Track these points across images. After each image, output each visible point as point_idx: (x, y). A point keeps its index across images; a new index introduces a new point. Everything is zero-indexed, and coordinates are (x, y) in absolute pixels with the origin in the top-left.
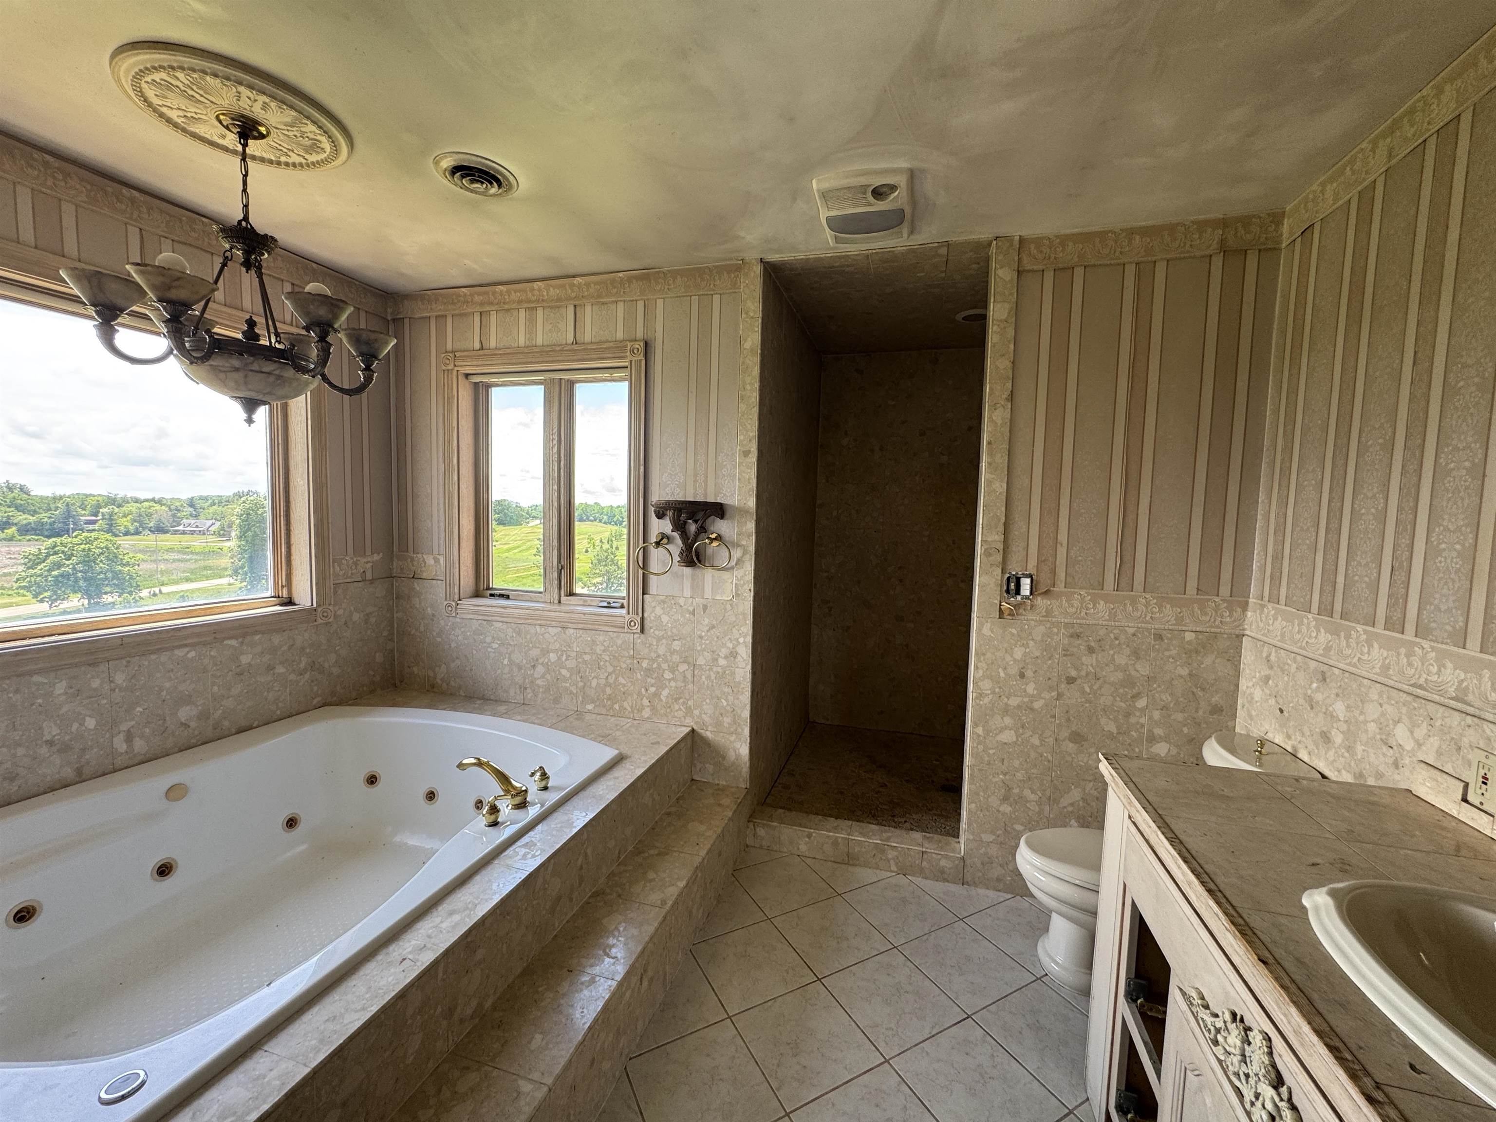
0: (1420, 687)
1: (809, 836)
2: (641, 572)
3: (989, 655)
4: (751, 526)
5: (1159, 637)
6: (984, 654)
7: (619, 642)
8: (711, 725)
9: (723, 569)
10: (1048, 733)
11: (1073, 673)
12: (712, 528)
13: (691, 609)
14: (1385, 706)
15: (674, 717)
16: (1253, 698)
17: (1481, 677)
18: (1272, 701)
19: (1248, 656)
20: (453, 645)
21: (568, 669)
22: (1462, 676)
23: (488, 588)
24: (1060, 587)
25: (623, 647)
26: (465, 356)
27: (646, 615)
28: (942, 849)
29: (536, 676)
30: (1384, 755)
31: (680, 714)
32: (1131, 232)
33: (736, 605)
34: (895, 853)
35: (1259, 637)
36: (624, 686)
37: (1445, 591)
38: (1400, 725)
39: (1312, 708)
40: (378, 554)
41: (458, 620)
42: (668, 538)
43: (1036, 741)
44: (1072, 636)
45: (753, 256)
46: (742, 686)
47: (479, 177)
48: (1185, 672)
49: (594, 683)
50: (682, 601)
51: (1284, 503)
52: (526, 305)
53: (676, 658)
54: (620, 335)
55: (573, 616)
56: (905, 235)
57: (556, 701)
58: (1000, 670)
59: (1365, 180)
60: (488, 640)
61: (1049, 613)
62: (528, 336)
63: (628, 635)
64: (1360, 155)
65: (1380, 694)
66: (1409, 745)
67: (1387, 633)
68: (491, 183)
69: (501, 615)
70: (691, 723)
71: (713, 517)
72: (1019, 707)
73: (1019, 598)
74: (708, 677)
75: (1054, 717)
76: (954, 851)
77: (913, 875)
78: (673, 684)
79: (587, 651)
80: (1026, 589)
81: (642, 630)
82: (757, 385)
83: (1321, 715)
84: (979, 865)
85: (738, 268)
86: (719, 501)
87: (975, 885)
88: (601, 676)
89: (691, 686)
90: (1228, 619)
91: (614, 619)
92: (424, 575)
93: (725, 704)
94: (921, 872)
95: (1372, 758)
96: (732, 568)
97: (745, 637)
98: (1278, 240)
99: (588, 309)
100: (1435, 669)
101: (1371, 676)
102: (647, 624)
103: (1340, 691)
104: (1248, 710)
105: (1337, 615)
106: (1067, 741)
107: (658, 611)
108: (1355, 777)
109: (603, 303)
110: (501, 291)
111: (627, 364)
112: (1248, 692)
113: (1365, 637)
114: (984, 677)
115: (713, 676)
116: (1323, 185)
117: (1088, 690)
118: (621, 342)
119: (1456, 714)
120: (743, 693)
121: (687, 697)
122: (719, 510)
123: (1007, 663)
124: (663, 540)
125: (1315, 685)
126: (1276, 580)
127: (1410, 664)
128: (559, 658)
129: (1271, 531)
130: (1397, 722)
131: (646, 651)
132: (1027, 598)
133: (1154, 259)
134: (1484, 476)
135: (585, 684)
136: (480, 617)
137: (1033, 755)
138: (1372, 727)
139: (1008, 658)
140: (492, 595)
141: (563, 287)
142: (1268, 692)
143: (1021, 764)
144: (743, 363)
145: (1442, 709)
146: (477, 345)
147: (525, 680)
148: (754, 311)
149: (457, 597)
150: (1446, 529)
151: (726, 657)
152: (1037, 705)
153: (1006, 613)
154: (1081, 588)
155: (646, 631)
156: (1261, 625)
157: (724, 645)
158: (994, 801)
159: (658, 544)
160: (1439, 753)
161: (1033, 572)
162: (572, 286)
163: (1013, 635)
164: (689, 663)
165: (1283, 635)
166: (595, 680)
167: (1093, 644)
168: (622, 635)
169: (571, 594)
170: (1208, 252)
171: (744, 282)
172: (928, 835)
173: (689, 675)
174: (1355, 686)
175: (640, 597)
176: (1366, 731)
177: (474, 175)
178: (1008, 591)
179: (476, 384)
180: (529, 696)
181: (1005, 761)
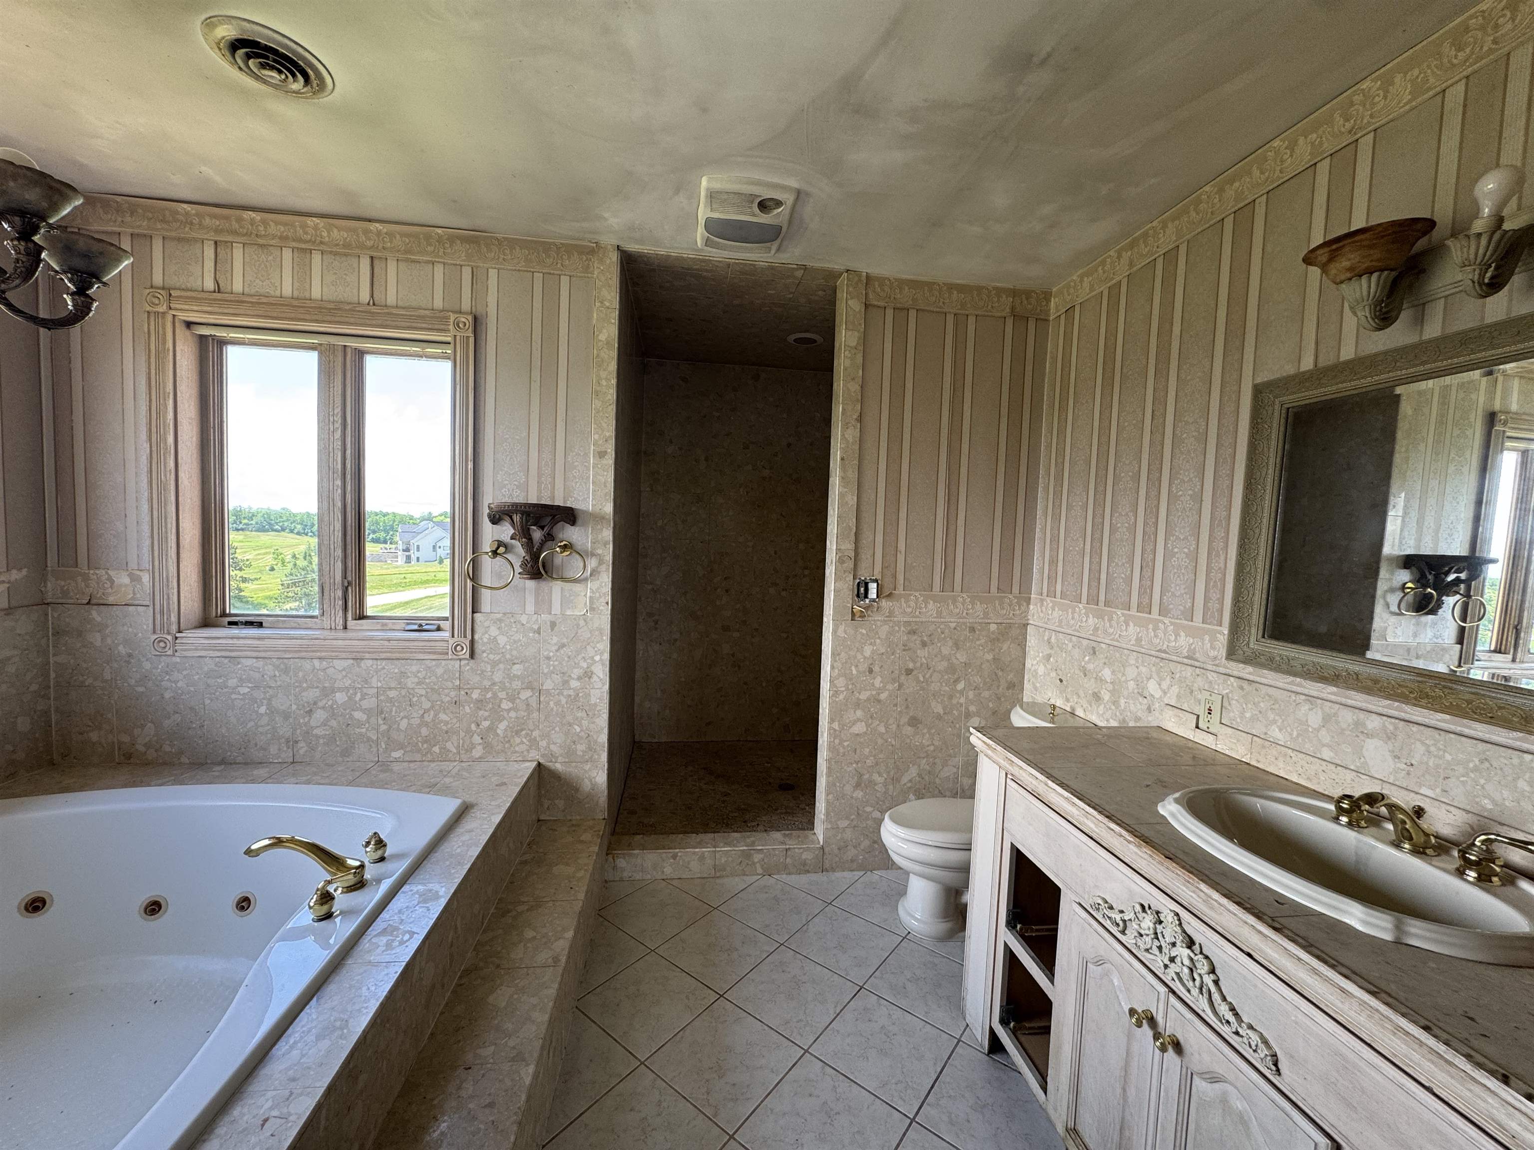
0: (1165, 652)
1: (675, 857)
2: (469, 584)
3: (843, 654)
4: (607, 534)
5: (972, 630)
6: (839, 655)
7: (440, 671)
8: (561, 755)
9: (576, 581)
10: (891, 721)
11: (911, 666)
12: (561, 536)
13: (536, 627)
14: (1141, 668)
15: (516, 752)
16: (1037, 673)
17: (1203, 640)
18: (1053, 674)
19: (1032, 640)
20: (167, 695)
21: (364, 711)
22: (1191, 641)
23: (224, 614)
24: (900, 590)
25: (446, 677)
26: (187, 297)
27: (476, 637)
28: (803, 843)
29: (313, 723)
30: (1141, 704)
31: (523, 747)
32: (951, 287)
33: (591, 620)
34: (761, 856)
35: (1040, 624)
36: (446, 723)
37: (1178, 582)
38: (1152, 680)
39: (1085, 676)
40: (20, 569)
41: (178, 660)
42: (506, 546)
43: (882, 729)
44: (909, 633)
45: (609, 240)
46: (598, 708)
47: (275, 61)
48: (989, 657)
49: (404, 724)
50: (524, 619)
51: (1057, 518)
52: (294, 244)
53: (517, 684)
54: (438, 303)
55: (372, 643)
56: (773, 252)
57: (346, 753)
58: (853, 668)
59: (1113, 279)
60: (232, 682)
61: (891, 614)
62: (296, 285)
63: (452, 662)
64: (1109, 260)
65: (1137, 660)
66: (1158, 694)
67: (1139, 614)
68: (294, 75)
69: (255, 649)
70: (536, 756)
71: (562, 523)
72: (868, 700)
73: (867, 601)
74: (558, 703)
75: (896, 705)
76: (813, 842)
77: (778, 873)
78: (513, 714)
79: (393, 685)
80: (873, 594)
81: (472, 655)
82: (614, 382)
83: (1093, 680)
84: (836, 851)
85: (593, 250)
86: (568, 505)
87: (833, 870)
88: (415, 715)
89: (535, 715)
90: (1018, 612)
91: (433, 644)
92: (111, 600)
93: (578, 729)
94: (785, 869)
95: (1132, 707)
96: (586, 579)
97: (601, 654)
98: (1047, 312)
99: (392, 266)
100: (1173, 638)
101: (1129, 647)
102: (479, 647)
103: (1107, 661)
104: (1033, 683)
105: (1101, 604)
106: (906, 726)
107: (494, 631)
108: (1120, 723)
109: (413, 261)
110: (252, 220)
111: (449, 339)
112: (1033, 669)
113: (1123, 618)
114: (839, 675)
115: (564, 700)
116: (1081, 277)
117: (922, 679)
118: (441, 311)
119: (1189, 668)
120: (600, 716)
121: (531, 727)
122: (569, 516)
123: (859, 661)
124: (499, 549)
125: (1087, 658)
126: (1052, 579)
127: (1156, 636)
128: (350, 698)
129: (1048, 541)
130: (1149, 679)
131: (478, 678)
132: (874, 600)
133: (967, 312)
134: (1202, 501)
135: (390, 727)
136: (219, 654)
137: (880, 741)
138: (1132, 685)
139: (859, 656)
140: (230, 623)
141: (354, 230)
142: (1049, 667)
143: (870, 752)
144: (598, 356)
145: (1179, 666)
146: (210, 285)
147: (295, 730)
148: (610, 301)
149: (174, 628)
150: (1178, 538)
151: (579, 678)
152: (883, 696)
153: (858, 615)
154: (916, 591)
155: (477, 656)
156: (1042, 615)
157: (577, 665)
158: (848, 789)
159: (495, 553)
160: (1179, 697)
161: (879, 577)
162: (366, 232)
163: (863, 635)
164: (533, 689)
165: (1060, 621)
166: (405, 721)
167: (925, 639)
168: (443, 662)
169: (362, 617)
170: (1004, 314)
171: (598, 268)
172: (787, 832)
173: (533, 702)
174: (1118, 655)
175: (469, 616)
176: (1127, 688)
177: (267, 58)
178: (858, 596)
179: (201, 337)
180: (302, 752)
181: (858, 751)
